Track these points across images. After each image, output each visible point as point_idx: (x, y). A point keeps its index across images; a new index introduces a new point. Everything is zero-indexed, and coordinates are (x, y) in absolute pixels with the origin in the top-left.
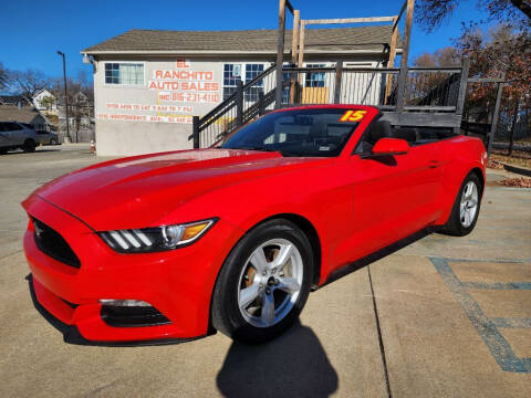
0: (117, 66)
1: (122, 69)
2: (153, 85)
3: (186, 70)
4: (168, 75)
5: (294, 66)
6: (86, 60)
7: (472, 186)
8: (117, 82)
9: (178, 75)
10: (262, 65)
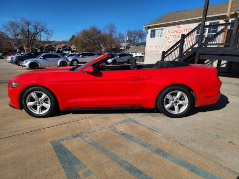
0: (155, 30)
1: (157, 32)
2: (166, 37)
3: (180, 29)
4: (172, 32)
5: (227, 21)
6: (144, 29)
7: (179, 94)
8: (154, 37)
9: (176, 32)
10: (219, 22)
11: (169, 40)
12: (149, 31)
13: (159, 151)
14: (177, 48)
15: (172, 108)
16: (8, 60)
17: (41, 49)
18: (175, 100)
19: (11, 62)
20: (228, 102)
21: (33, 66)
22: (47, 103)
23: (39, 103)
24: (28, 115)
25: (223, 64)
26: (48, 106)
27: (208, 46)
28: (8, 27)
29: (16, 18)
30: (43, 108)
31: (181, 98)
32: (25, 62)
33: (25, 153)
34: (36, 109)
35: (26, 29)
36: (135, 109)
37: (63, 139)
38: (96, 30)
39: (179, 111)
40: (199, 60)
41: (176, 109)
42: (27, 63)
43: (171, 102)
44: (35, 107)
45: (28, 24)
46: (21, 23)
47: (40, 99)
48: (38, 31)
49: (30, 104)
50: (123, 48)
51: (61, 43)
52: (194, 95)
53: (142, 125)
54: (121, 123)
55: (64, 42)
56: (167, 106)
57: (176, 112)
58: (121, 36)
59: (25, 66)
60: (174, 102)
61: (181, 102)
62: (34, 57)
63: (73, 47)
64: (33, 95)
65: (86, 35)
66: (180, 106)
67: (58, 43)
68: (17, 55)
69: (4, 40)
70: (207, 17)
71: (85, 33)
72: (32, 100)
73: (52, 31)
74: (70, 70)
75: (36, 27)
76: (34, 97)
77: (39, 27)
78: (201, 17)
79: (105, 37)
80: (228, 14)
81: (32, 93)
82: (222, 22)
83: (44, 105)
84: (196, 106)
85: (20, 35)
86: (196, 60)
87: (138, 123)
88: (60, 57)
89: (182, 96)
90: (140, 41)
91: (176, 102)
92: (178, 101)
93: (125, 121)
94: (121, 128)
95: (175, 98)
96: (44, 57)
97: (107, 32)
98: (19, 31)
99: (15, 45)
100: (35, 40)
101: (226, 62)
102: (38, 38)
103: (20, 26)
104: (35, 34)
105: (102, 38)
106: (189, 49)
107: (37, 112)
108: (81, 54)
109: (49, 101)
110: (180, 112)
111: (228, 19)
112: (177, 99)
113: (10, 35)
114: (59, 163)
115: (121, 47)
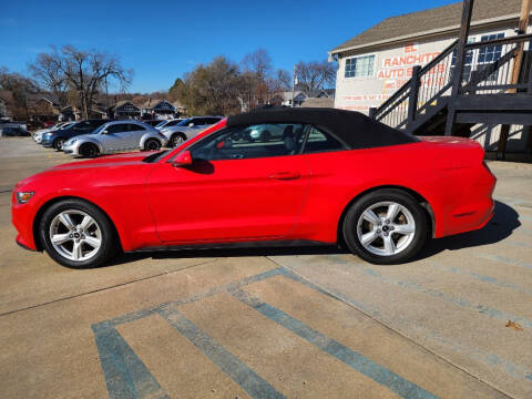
0: (354, 60)
1: (359, 63)
2: (381, 75)
3: (413, 54)
4: (395, 62)
5: (521, 32)
6: (330, 59)
7: (393, 208)
8: (353, 75)
9: (405, 61)
10: (503, 35)
11: (388, 82)
12: (343, 62)
13: (336, 348)
14: (404, 98)
15: (378, 243)
16: (36, 139)
17: (110, 112)
18: (384, 224)
19: (44, 142)
20: (518, 224)
21: (87, 150)
22: (94, 236)
23: (77, 235)
24: (54, 262)
25: (515, 133)
26: (96, 242)
27: (478, 92)
28: (39, 66)
29: (54, 47)
30: (87, 248)
31: (398, 219)
32: (69, 142)
33: (32, 351)
34: (71, 249)
35: (76, 70)
36: (292, 245)
37: (121, 320)
38: (227, 66)
39: (394, 248)
40: (455, 124)
41: (386, 245)
42: (74, 145)
43: (375, 228)
44: (69, 245)
45: (80, 58)
46: (66, 57)
47: (78, 227)
48: (102, 73)
49: (57, 238)
50: (287, 104)
51: (151, 97)
52: (430, 211)
53: (305, 283)
54: (258, 278)
55: (158, 95)
56: (365, 238)
57: (386, 251)
58: (283, 77)
59: (71, 152)
60: (381, 227)
61: (398, 228)
62: (90, 132)
63: (177, 106)
64: (64, 218)
65: (204, 77)
66: (397, 238)
67: (146, 98)
68: (55, 128)
69: (32, 97)
70: (472, 24)
71: (202, 74)
72: (62, 229)
73: (131, 72)
74: (145, 159)
75: (97, 64)
76: (66, 224)
77: (104, 64)
78: (459, 26)
79: (247, 81)
80: (522, 15)
81: (61, 215)
82: (509, 33)
83: (89, 239)
84: (434, 237)
85: (64, 84)
86: (449, 125)
87: (296, 279)
88: (144, 129)
89: (400, 213)
90: (326, 86)
91: (386, 229)
92: (390, 225)
93: (266, 276)
94: (257, 292)
95: (384, 219)
96: (111, 131)
97: (252, 68)
98: (61, 74)
99: (54, 105)
100: (97, 92)
101: (522, 127)
102: (101, 88)
103: (64, 64)
104: (96, 80)
105: (239, 83)
106: (432, 100)
107: (73, 256)
108: (191, 122)
109: (98, 232)
110: (397, 252)
111: (525, 27)
112: (388, 221)
113: (44, 84)
114: (101, 377)
115: (283, 100)
